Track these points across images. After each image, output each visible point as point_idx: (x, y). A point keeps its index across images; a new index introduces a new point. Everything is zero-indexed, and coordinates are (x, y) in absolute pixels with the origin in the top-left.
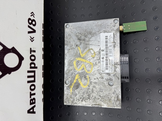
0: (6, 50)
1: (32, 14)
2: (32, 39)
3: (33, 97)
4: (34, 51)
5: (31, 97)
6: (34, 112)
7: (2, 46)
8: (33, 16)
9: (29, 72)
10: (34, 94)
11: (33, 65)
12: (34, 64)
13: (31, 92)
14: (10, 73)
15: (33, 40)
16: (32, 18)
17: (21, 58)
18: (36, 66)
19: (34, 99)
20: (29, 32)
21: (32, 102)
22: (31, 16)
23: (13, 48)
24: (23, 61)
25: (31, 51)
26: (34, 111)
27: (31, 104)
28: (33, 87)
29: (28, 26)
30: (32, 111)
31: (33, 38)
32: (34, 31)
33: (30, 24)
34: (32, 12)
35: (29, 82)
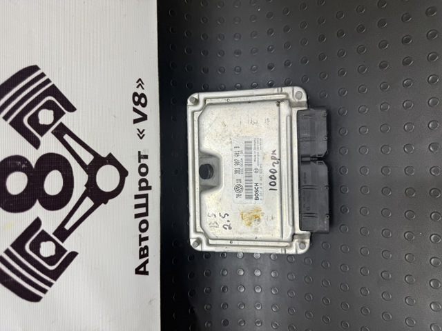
0: (99, 162)
1: (140, 83)
2: (141, 133)
3: (144, 244)
4: (146, 157)
5: (140, 245)
6: (146, 273)
7: (93, 154)
8: (140, 87)
9: (137, 197)
10: (146, 239)
11: (143, 184)
12: (146, 181)
13: (140, 236)
14: (105, 203)
15: (144, 135)
16: (140, 91)
17: (123, 173)
18: (149, 185)
19: (146, 247)
20: (136, 121)
21: (142, 253)
22: (138, 87)
23: (110, 155)
24: (126, 178)
25: (141, 157)
26: (147, 270)
27: (141, 257)
28: (144, 226)
29: (134, 109)
30: (142, 269)
31: (144, 130)
32: (144, 117)
33: (136, 103)
34: (140, 80)
35: (137, 216)
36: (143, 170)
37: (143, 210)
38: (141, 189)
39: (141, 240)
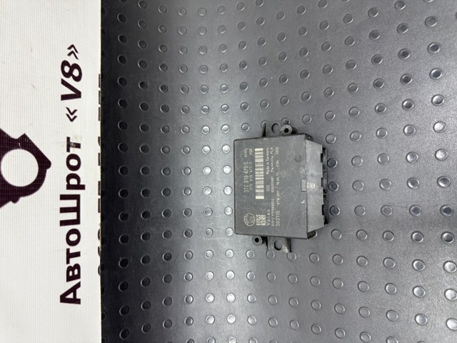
2: (72, 114)
6: (76, 301)
10: (77, 254)
12: (77, 177)
16: (72, 60)
17: (44, 163)
18: (81, 183)
19: (77, 266)
20: (64, 97)
21: (71, 274)
22: (69, 54)
24: (48, 171)
27: (69, 279)
29: (63, 81)
31: (75, 111)
32: (77, 94)
33: (67, 75)
35: (63, 223)
36: (73, 163)
37: (73, 216)
38: (69, 187)
39: (70, 256)
